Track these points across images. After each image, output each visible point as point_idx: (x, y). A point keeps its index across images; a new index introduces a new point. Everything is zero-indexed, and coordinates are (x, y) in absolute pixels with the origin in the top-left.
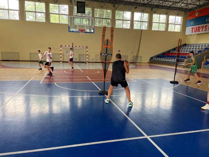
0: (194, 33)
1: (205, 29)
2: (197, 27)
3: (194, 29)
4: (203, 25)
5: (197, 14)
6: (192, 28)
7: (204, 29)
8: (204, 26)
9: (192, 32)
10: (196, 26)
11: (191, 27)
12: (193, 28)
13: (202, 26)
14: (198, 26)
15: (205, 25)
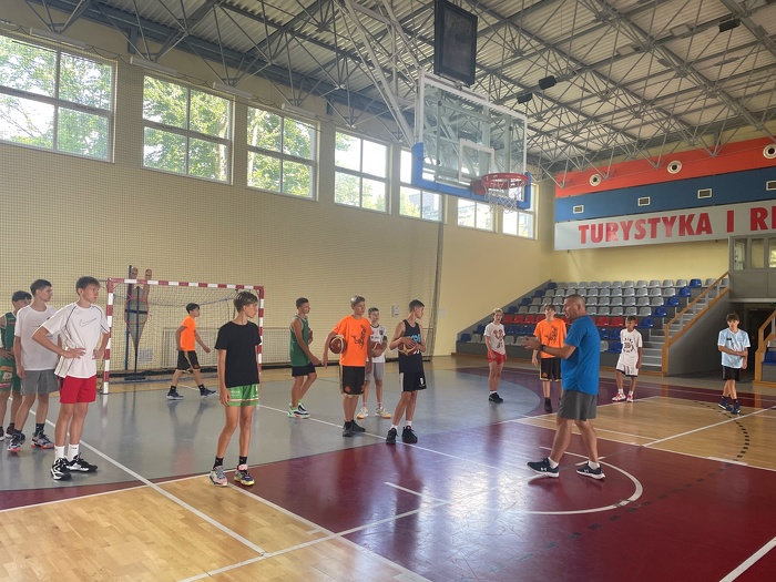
0: (590, 244)
1: (638, 233)
2: (601, 226)
3: (588, 232)
4: (626, 219)
5: (595, 180)
6: (583, 228)
7: (633, 231)
8: (630, 222)
9: (583, 241)
10: (596, 222)
11: (574, 225)
12: (587, 227)
13: (623, 224)
14: (604, 221)
15: (635, 218)
